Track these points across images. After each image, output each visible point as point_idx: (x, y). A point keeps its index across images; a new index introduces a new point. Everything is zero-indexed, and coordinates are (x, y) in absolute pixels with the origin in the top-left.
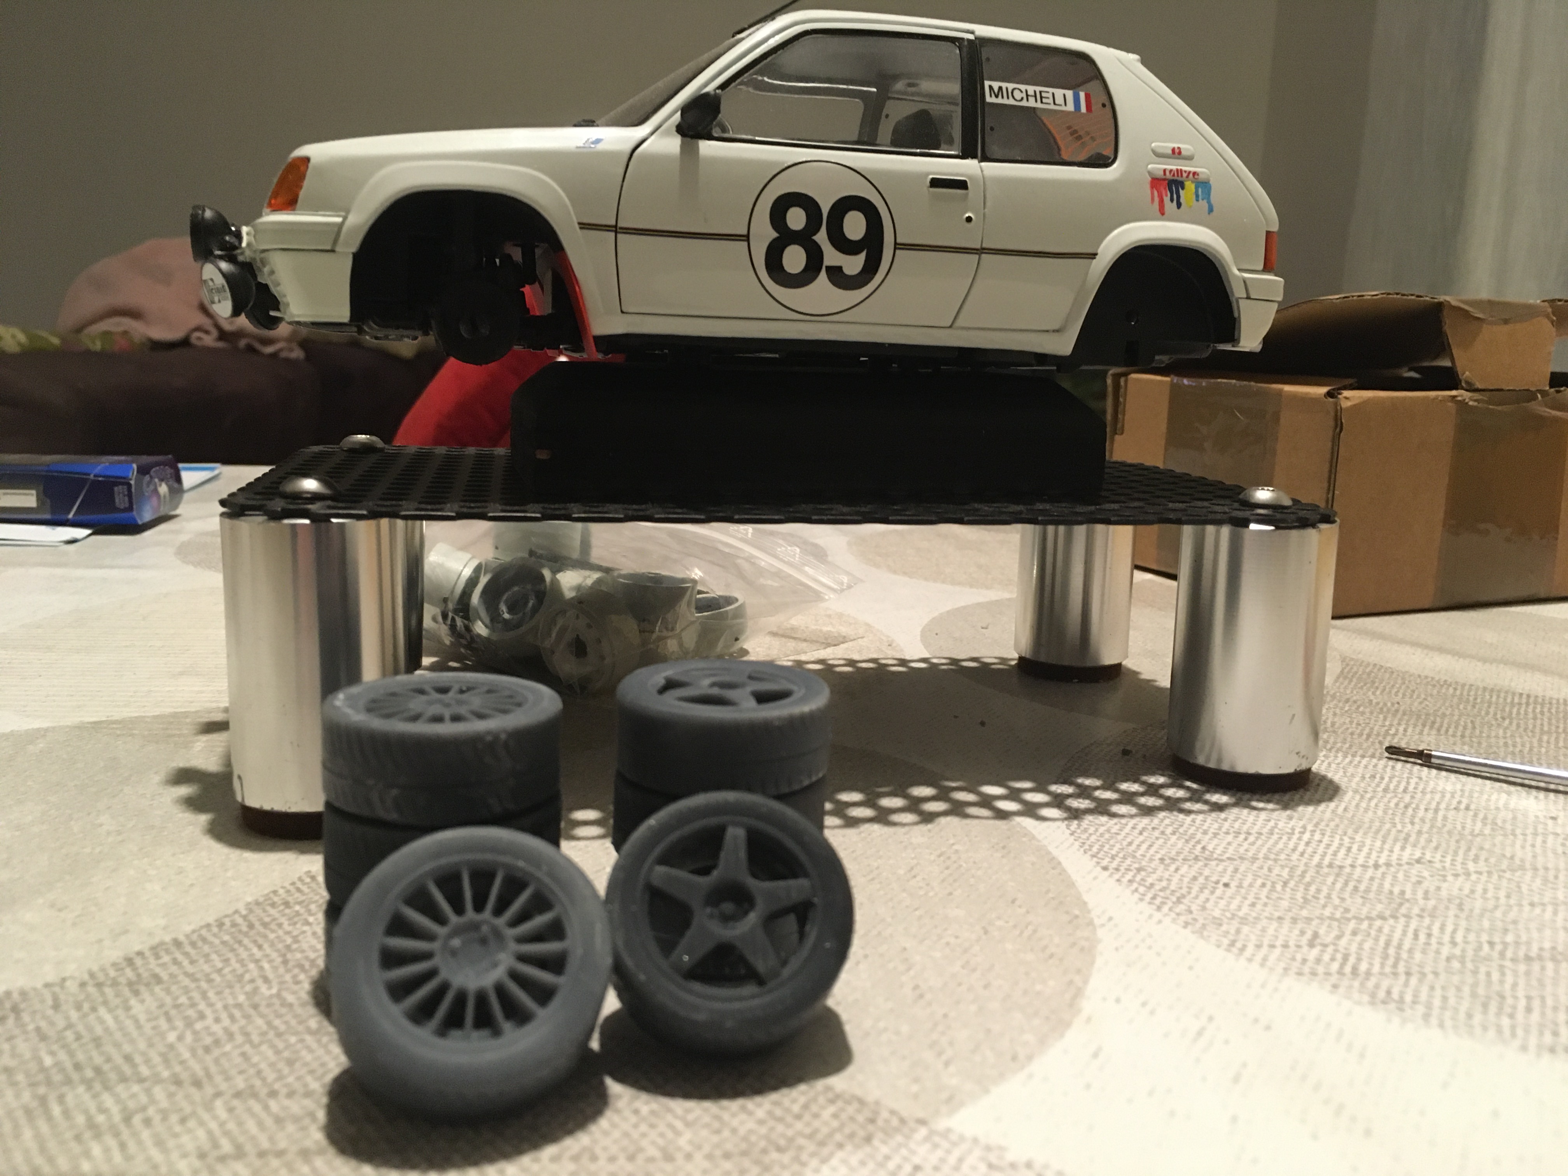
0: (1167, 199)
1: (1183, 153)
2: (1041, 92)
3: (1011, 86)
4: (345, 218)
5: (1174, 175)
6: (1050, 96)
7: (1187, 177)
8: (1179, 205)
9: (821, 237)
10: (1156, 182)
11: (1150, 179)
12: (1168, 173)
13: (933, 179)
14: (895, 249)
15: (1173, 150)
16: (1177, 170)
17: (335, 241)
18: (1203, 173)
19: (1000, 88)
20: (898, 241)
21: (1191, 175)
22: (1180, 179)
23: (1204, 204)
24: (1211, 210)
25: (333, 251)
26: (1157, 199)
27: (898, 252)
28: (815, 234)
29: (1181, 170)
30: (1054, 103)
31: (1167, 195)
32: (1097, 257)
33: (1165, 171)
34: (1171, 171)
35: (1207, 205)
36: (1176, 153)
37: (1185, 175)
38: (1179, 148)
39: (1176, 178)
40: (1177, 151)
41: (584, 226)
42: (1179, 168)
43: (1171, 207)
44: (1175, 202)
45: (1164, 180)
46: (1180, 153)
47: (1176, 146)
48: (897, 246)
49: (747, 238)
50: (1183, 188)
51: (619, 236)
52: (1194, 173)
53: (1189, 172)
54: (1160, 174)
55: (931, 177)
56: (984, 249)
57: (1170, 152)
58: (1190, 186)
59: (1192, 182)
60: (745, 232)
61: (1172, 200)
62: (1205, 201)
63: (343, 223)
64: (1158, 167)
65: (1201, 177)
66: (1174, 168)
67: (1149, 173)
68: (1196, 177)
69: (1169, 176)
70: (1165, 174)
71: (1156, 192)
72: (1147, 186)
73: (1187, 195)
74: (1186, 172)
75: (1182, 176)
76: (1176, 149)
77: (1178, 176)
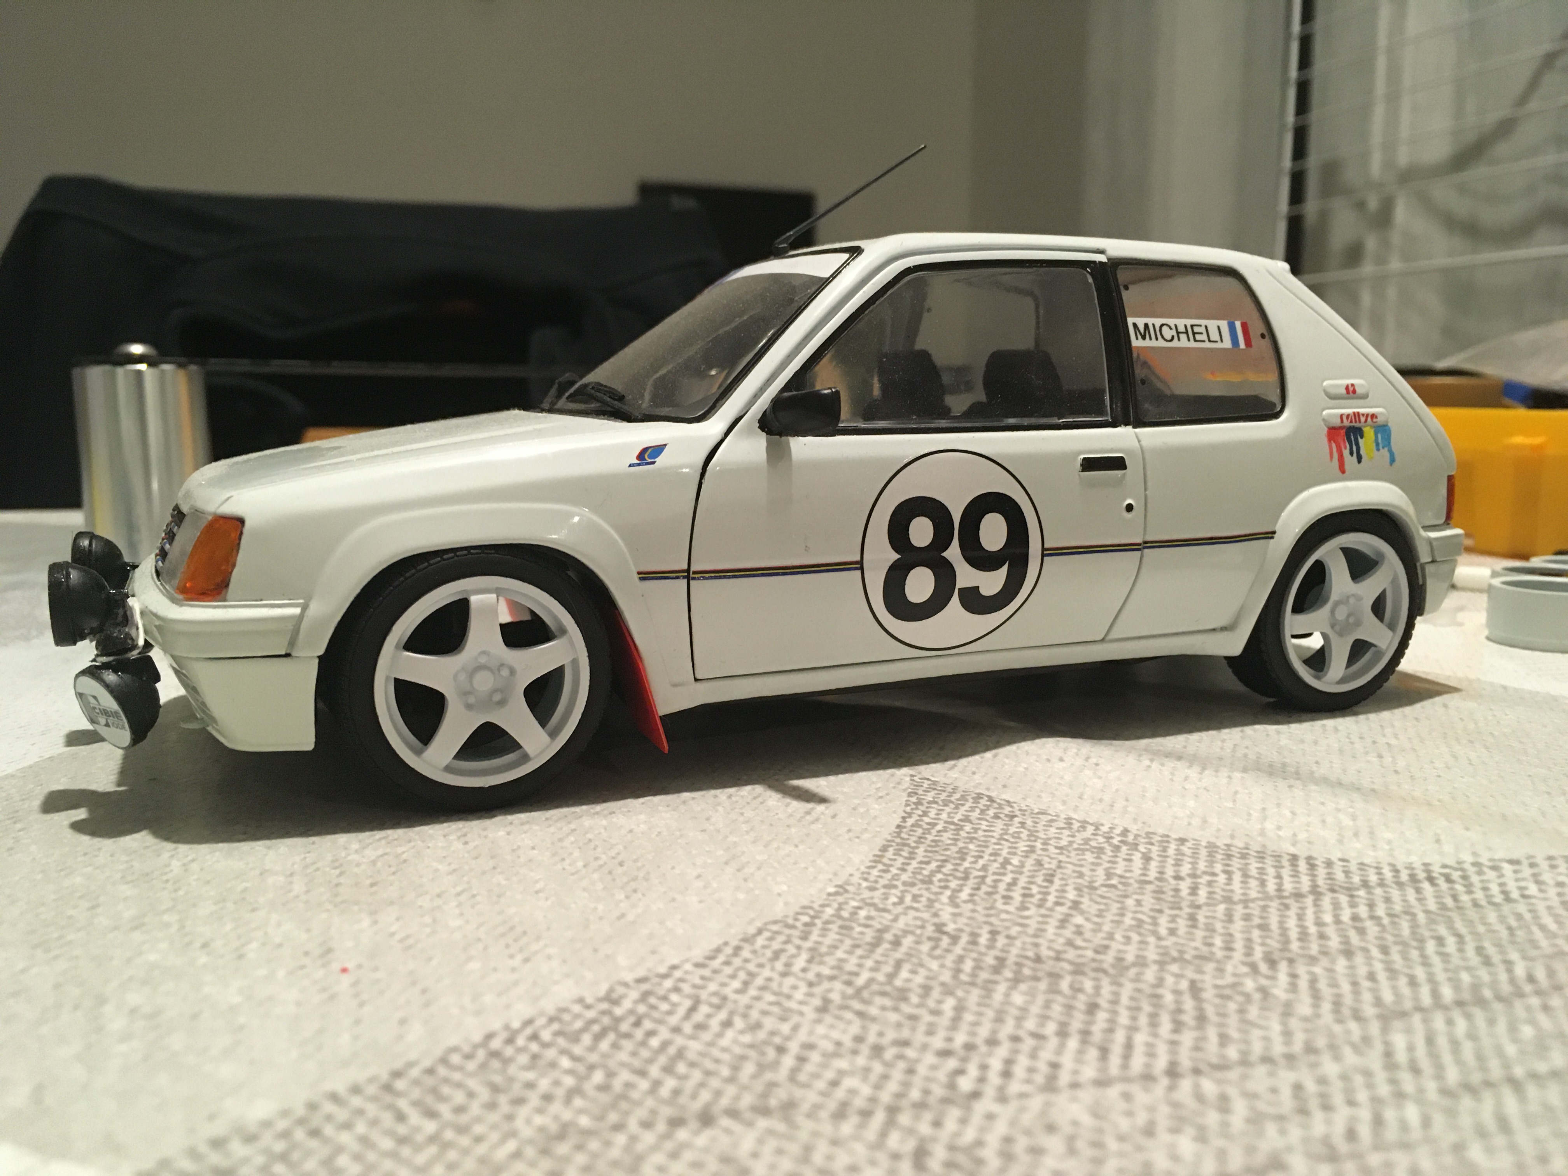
0: (1346, 453)
1: (1358, 390)
3: (1158, 322)
4: (305, 608)
5: (1351, 422)
6: (1202, 330)
7: (1366, 421)
8: (1360, 459)
9: (953, 553)
10: (1333, 432)
11: (1326, 429)
12: (1344, 418)
13: (1084, 459)
14: (1043, 556)
15: (1347, 388)
16: (1354, 413)
17: (292, 643)
18: (1381, 413)
19: (1146, 326)
20: (1046, 546)
21: (1369, 419)
22: (1357, 425)
23: (1385, 452)
24: (1392, 460)
25: (287, 655)
26: (1336, 455)
27: (1045, 558)
28: (946, 548)
29: (1358, 413)
31: (1346, 448)
32: (1276, 536)
33: (1342, 416)
34: (1348, 416)
35: (1387, 455)
36: (1351, 391)
37: (1363, 419)
38: (1353, 385)
39: (1353, 424)
41: (645, 576)
42: (1356, 410)
43: (1350, 461)
44: (1355, 454)
45: (1341, 428)
46: (1354, 392)
47: (1349, 382)
48: (1046, 552)
49: (860, 566)
50: (1362, 437)
51: (692, 582)
52: (1373, 416)
53: (1367, 415)
54: (1337, 422)
55: (1082, 456)
56: (1146, 542)
57: (1344, 391)
58: (1369, 432)
59: (1372, 427)
60: (858, 558)
61: (1351, 454)
62: (1386, 449)
63: (301, 617)
64: (1334, 413)
65: (1380, 420)
66: (1350, 411)
67: (1324, 420)
68: (1375, 420)
69: (1346, 423)
70: (1342, 421)
71: (1334, 445)
72: (1325, 440)
73: (1367, 443)
74: (1363, 415)
75: (1360, 422)
76: (1350, 386)
77: (1356, 422)
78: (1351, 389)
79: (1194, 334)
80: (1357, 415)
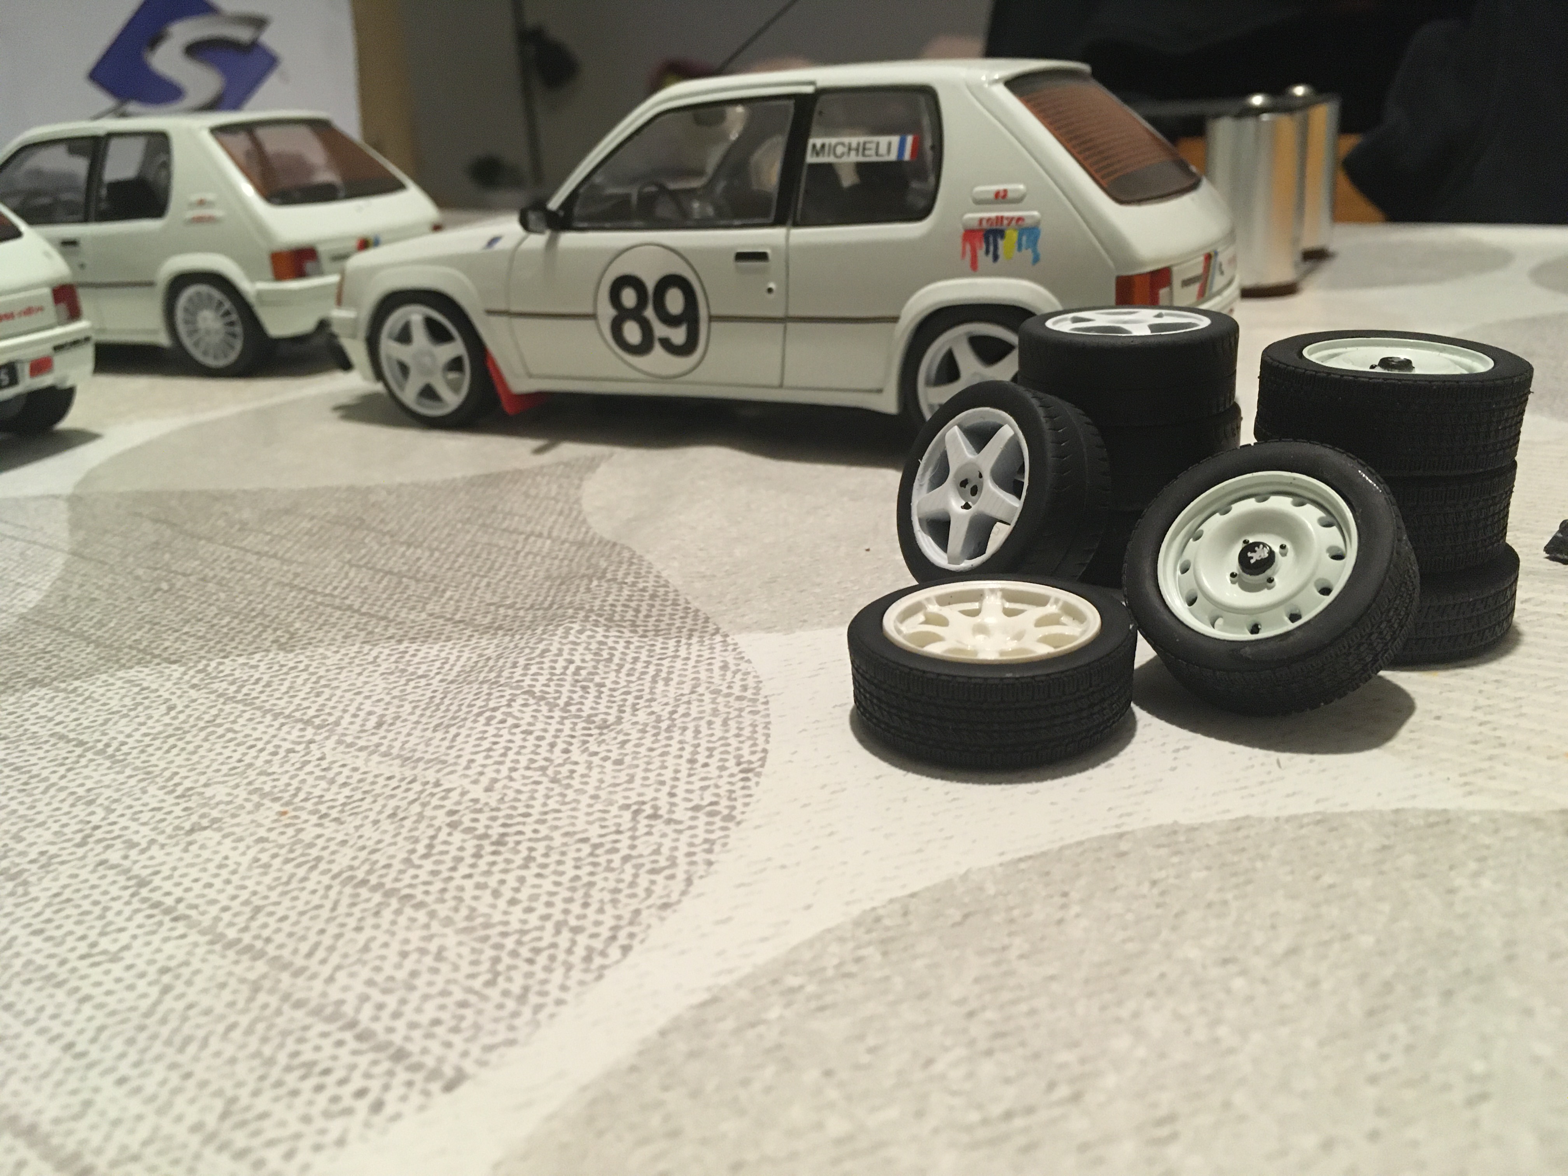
0: (981, 253)
1: (1010, 195)
3: (833, 141)
4: (358, 313)
5: (992, 225)
6: (873, 146)
7: (1009, 224)
8: (996, 258)
9: (649, 313)
10: (969, 234)
11: (963, 231)
12: (984, 223)
13: (738, 253)
14: (709, 321)
15: (997, 194)
16: (998, 217)
17: (359, 329)
18: (1031, 217)
19: (823, 146)
20: (711, 314)
21: (1014, 222)
22: (998, 227)
23: (1028, 254)
24: (1036, 259)
26: (968, 254)
27: (711, 323)
28: (645, 311)
29: (1003, 217)
31: (981, 248)
32: (900, 320)
33: (981, 220)
34: (989, 220)
35: (1031, 255)
36: (1001, 197)
37: (1005, 222)
38: (1004, 190)
39: (994, 227)
40: (1002, 194)
41: (490, 312)
42: (1000, 215)
43: (984, 260)
46: (1005, 196)
47: (1001, 187)
48: (711, 318)
49: (595, 316)
50: (1002, 238)
51: (512, 319)
52: (1019, 219)
53: (1013, 218)
54: (975, 225)
55: (738, 250)
57: (993, 196)
58: (1012, 235)
59: (1016, 229)
60: (593, 311)
61: (987, 252)
62: (1030, 250)
64: (973, 216)
65: (1028, 222)
66: (993, 215)
67: (964, 224)
68: (1020, 223)
69: (985, 225)
70: (979, 225)
71: (968, 247)
72: (959, 240)
73: (1007, 245)
74: (1007, 218)
75: (1001, 224)
76: (1001, 192)
77: (996, 225)
80: (1000, 219)
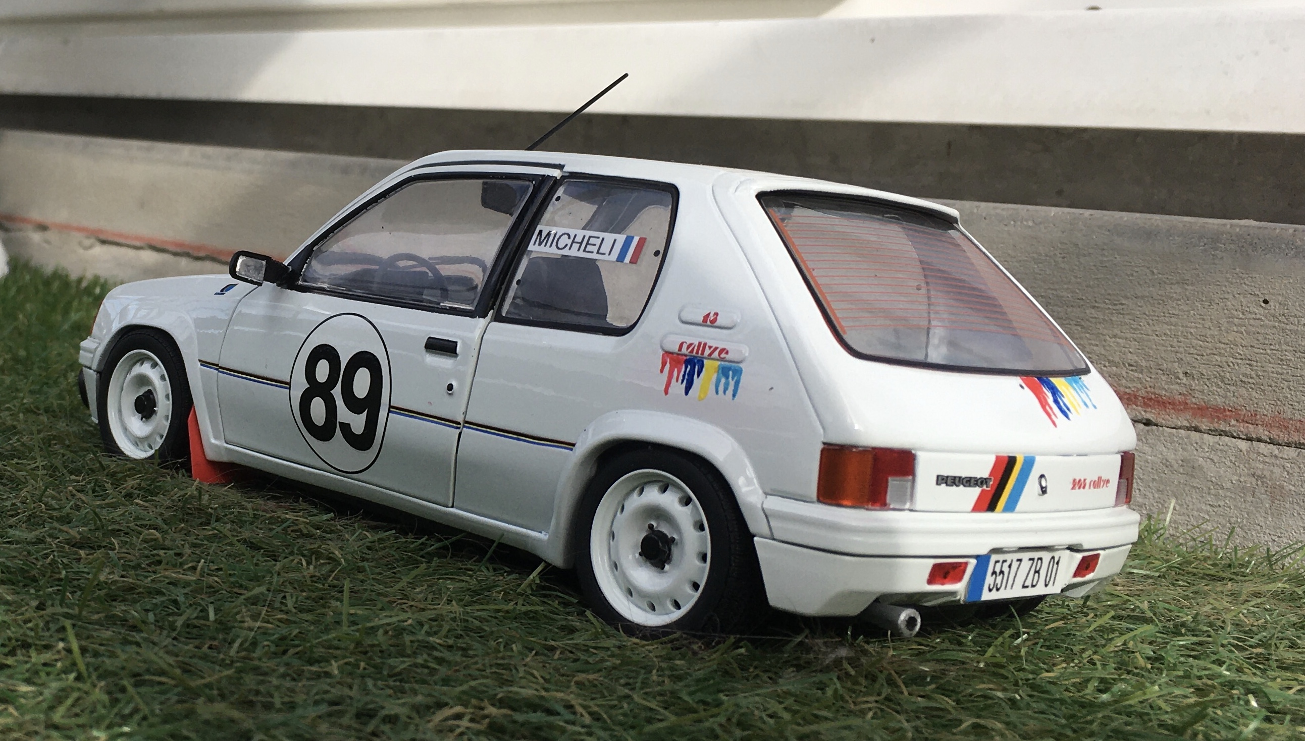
1: (721, 320)
2: (590, 237)
3: (560, 231)
6: (598, 242)
7: (711, 354)
8: (689, 389)
9: (337, 392)
12: (685, 347)
13: (430, 338)
14: (389, 411)
15: (708, 315)
19: (549, 235)
21: (716, 354)
22: (699, 355)
25: (90, 368)
28: (333, 389)
30: (598, 252)
33: (683, 344)
34: (691, 345)
36: (710, 320)
37: (707, 352)
39: (694, 355)
41: (204, 363)
42: (703, 341)
44: (685, 385)
45: (682, 355)
47: (713, 308)
48: (390, 409)
51: (219, 374)
52: (724, 350)
53: (716, 348)
54: (676, 348)
58: (710, 366)
61: (682, 383)
64: (676, 338)
65: (732, 356)
66: (696, 340)
68: (723, 355)
69: (685, 350)
70: (680, 349)
71: (665, 372)
72: (658, 362)
73: (703, 380)
74: (710, 347)
75: (703, 353)
76: (712, 315)
77: (697, 353)
78: (712, 317)
79: (588, 244)
80: (703, 346)
